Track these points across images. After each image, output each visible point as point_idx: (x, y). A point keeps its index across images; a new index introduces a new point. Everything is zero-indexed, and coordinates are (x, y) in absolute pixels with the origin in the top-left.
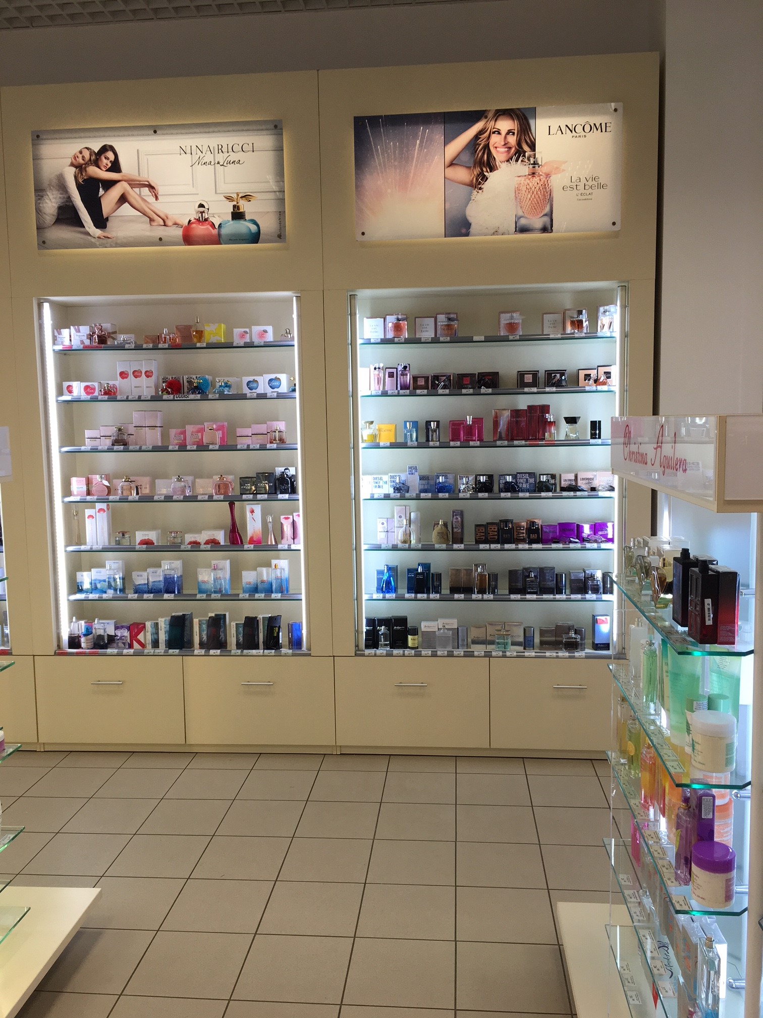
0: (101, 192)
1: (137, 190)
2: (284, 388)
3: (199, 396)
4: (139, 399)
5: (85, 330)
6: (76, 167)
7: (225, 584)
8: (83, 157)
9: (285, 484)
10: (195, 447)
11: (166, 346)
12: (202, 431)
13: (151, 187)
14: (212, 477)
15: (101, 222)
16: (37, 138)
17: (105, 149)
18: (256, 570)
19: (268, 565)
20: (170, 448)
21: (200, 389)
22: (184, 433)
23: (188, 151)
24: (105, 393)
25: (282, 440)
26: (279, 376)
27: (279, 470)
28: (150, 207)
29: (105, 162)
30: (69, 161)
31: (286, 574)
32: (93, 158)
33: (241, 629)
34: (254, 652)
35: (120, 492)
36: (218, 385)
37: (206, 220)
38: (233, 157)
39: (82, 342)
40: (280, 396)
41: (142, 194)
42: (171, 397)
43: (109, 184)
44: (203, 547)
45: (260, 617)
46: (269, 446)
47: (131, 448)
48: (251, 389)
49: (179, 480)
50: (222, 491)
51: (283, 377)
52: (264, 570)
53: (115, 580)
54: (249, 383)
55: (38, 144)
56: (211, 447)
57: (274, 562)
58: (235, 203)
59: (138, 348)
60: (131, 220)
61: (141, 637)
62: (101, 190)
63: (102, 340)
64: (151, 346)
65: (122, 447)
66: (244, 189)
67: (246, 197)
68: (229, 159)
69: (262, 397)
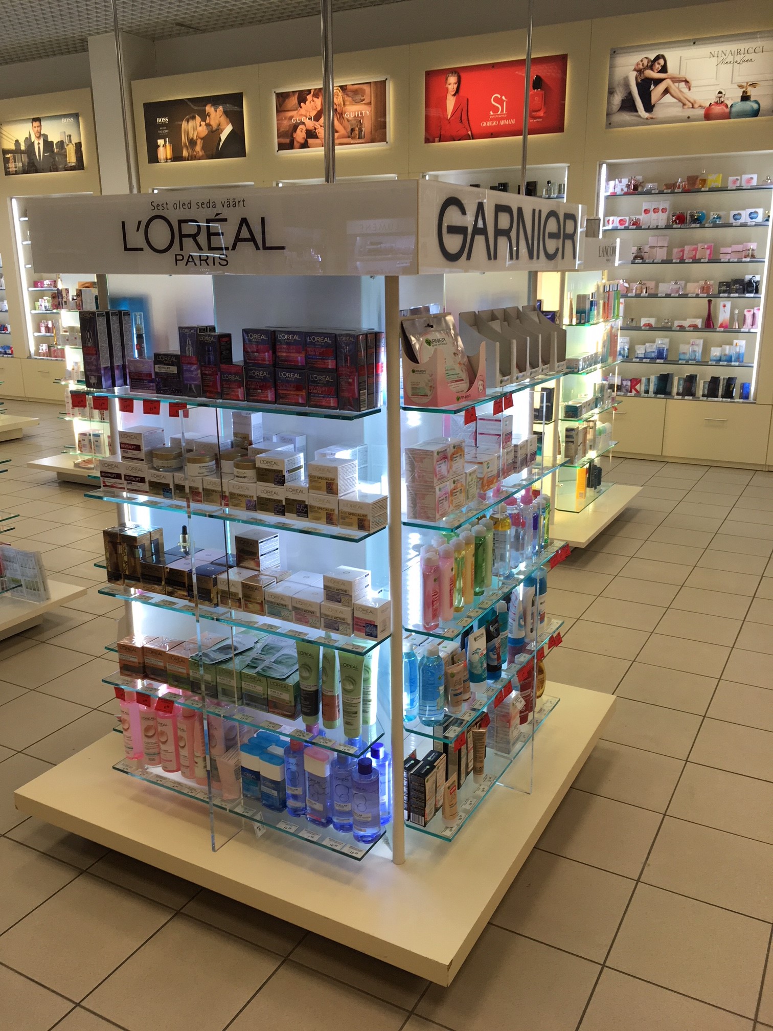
0: (652, 87)
1: (677, 84)
2: (760, 219)
3: (698, 225)
4: (657, 228)
5: (625, 181)
6: (638, 71)
7: (699, 356)
8: (643, 64)
9: (750, 287)
10: (691, 261)
11: (680, 190)
12: (696, 250)
13: (686, 82)
14: (698, 282)
15: (649, 107)
16: (614, 53)
17: (658, 58)
18: (721, 347)
19: (731, 344)
20: (674, 261)
21: (699, 220)
22: (683, 251)
23: (716, 55)
24: (633, 224)
25: (753, 256)
26: (757, 210)
27: (748, 277)
28: (686, 96)
29: (658, 67)
30: (633, 67)
31: (743, 350)
32: (650, 64)
33: (707, 386)
34: (716, 399)
35: (634, 291)
36: (712, 217)
37: (722, 102)
38: (748, 57)
39: (622, 190)
40: (757, 225)
41: (680, 87)
42: (679, 226)
43: (658, 82)
44: (687, 329)
45: (722, 377)
46: (744, 260)
47: (647, 261)
48: (736, 220)
49: (676, 283)
50: (705, 291)
51: (760, 211)
52: (727, 347)
53: (624, 349)
54: (734, 215)
55: (615, 58)
56: (702, 260)
57: (735, 342)
58: (744, 89)
59: (661, 193)
60: (670, 105)
61: (638, 387)
62: (652, 86)
63: (636, 188)
64: (669, 191)
65: (641, 261)
66: (751, 79)
67: (753, 85)
68: (744, 59)
69: (744, 225)
